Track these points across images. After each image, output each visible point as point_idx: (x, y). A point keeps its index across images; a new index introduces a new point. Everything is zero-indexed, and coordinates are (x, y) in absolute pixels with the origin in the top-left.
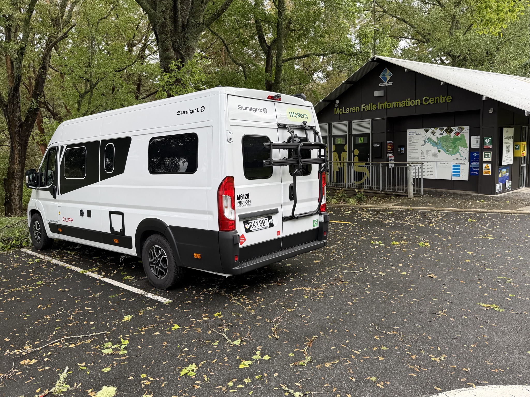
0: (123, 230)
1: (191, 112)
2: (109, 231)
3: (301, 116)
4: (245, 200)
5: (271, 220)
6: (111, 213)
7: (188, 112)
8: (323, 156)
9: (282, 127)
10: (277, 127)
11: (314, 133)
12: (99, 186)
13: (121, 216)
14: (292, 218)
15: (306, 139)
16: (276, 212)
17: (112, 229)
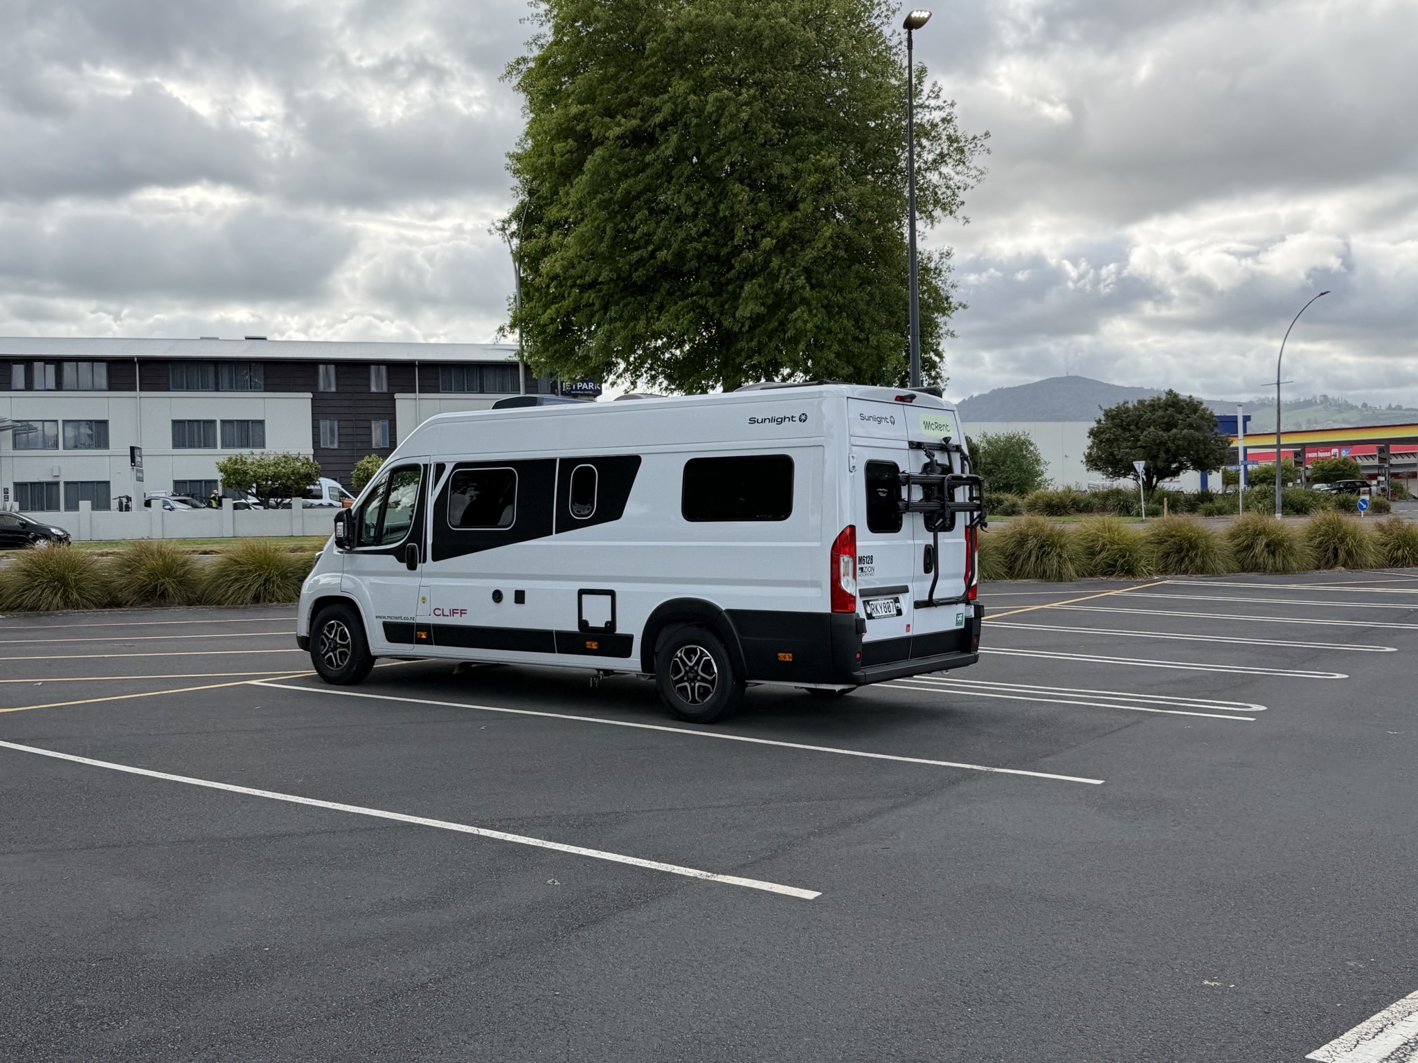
0: (611, 625)
1: (780, 421)
2: (574, 627)
3: (939, 427)
4: (868, 565)
5: (897, 604)
6: (582, 592)
7: (772, 420)
8: (976, 498)
9: (916, 446)
10: (908, 447)
11: (961, 458)
12: (553, 543)
13: (609, 598)
14: (930, 603)
15: (949, 469)
16: (905, 590)
17: (583, 624)
